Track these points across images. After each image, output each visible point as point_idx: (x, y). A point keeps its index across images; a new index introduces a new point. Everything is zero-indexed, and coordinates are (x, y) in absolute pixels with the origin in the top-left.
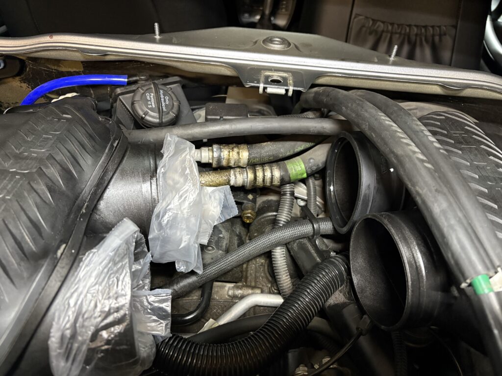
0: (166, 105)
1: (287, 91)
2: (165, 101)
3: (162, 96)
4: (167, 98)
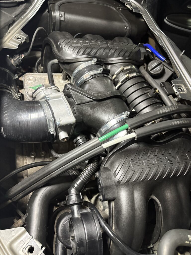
0: (156, 69)
1: (177, 92)
2: (157, 68)
3: (158, 67)
4: (159, 68)
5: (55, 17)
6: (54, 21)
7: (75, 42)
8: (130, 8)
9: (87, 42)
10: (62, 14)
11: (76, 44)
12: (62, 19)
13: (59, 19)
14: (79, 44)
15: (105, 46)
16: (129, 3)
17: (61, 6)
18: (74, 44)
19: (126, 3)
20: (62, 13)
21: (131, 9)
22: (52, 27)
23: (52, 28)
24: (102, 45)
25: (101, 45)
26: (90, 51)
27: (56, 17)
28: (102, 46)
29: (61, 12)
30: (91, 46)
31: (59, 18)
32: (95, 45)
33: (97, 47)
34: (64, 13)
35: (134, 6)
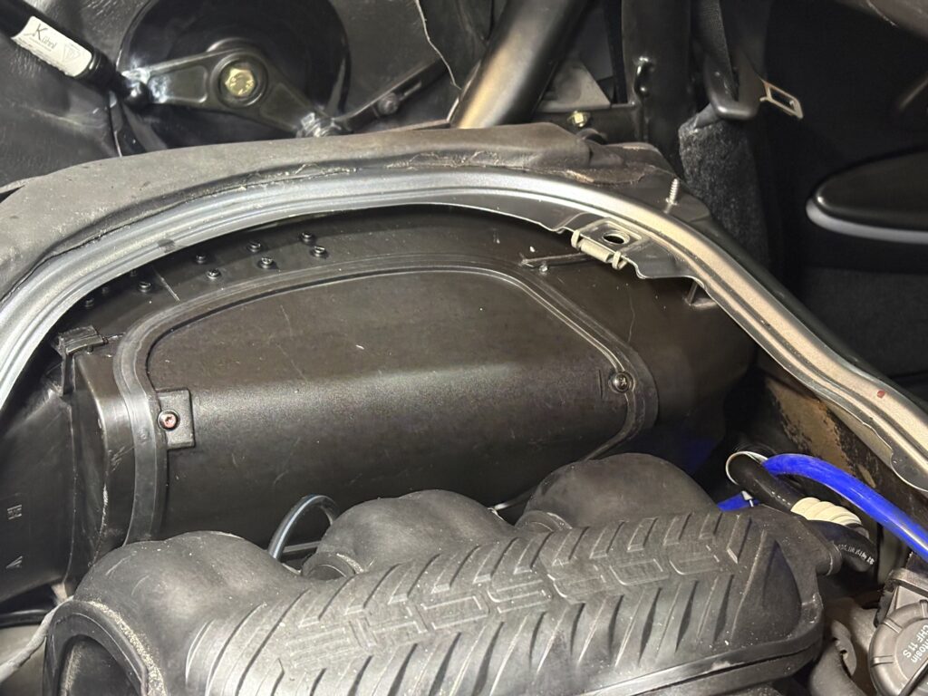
5: (125, 431)
6: (115, 461)
7: (313, 630)
8: (611, 257)
9: (398, 605)
10: (174, 408)
11: (324, 640)
12: (178, 437)
13: (159, 442)
14: (341, 636)
15: (531, 599)
16: (593, 226)
17: (157, 354)
18: (303, 646)
19: (576, 234)
20: (175, 401)
21: (615, 262)
22: (105, 493)
23: (106, 501)
24: (510, 593)
25: (498, 597)
26: (433, 676)
27: (135, 437)
28: (508, 604)
29: (161, 398)
30: (428, 627)
31: (154, 440)
32: (460, 611)
33: (478, 625)
34: (184, 396)
35: (632, 240)
